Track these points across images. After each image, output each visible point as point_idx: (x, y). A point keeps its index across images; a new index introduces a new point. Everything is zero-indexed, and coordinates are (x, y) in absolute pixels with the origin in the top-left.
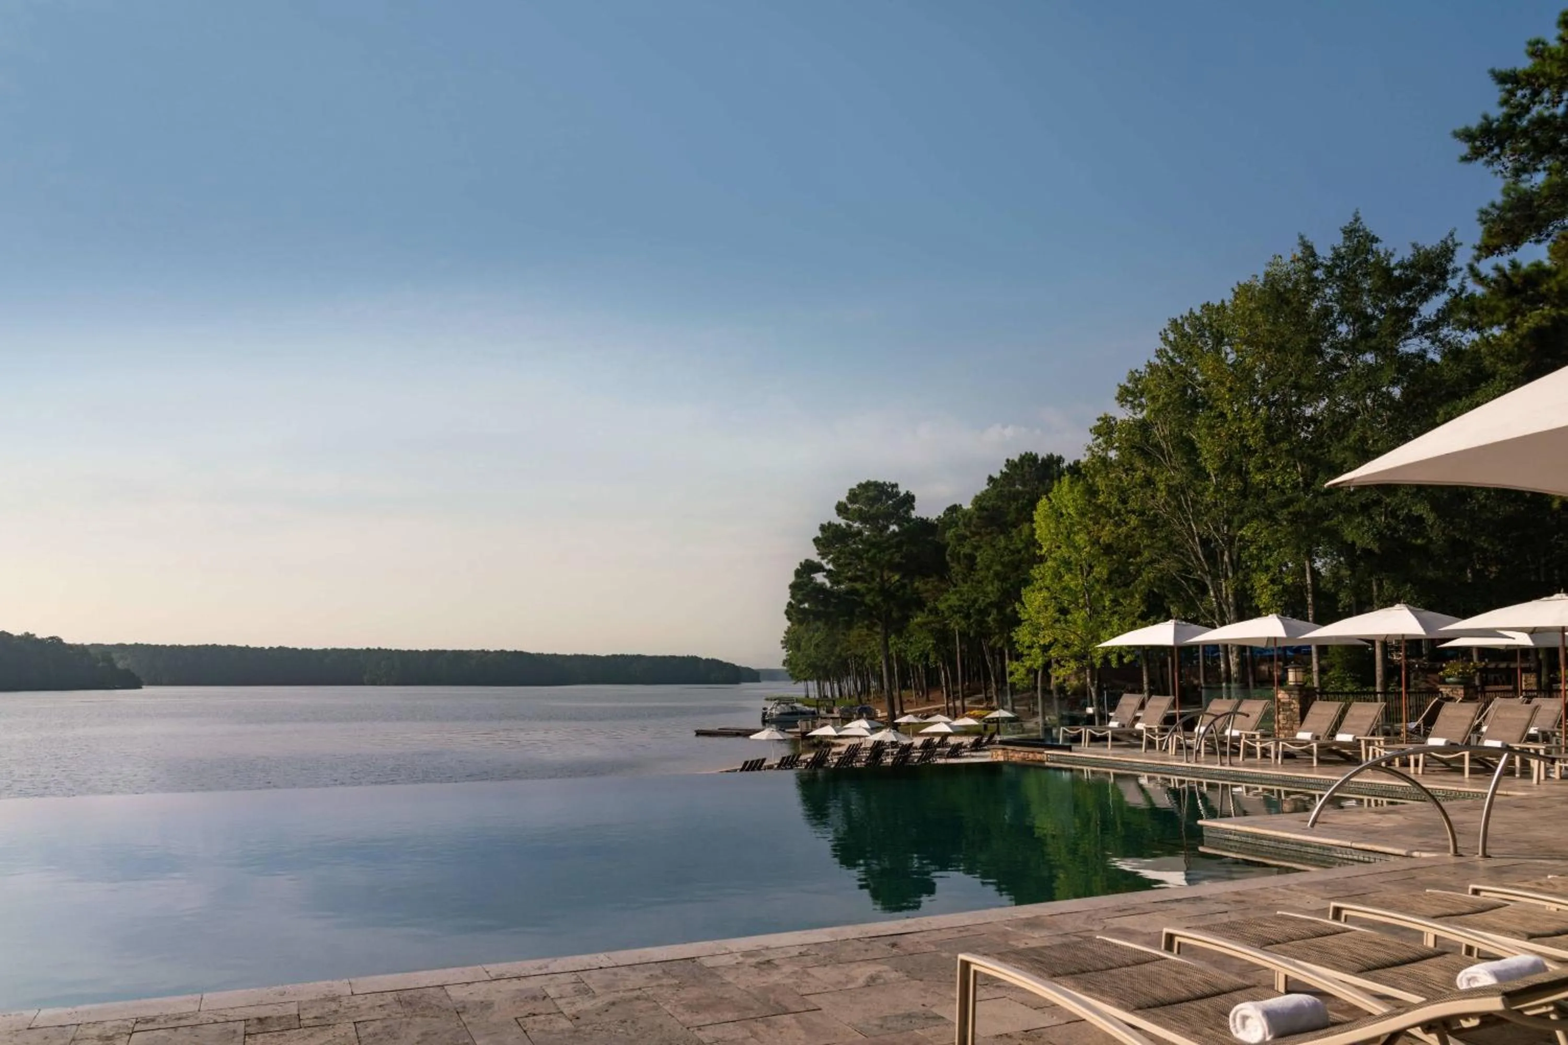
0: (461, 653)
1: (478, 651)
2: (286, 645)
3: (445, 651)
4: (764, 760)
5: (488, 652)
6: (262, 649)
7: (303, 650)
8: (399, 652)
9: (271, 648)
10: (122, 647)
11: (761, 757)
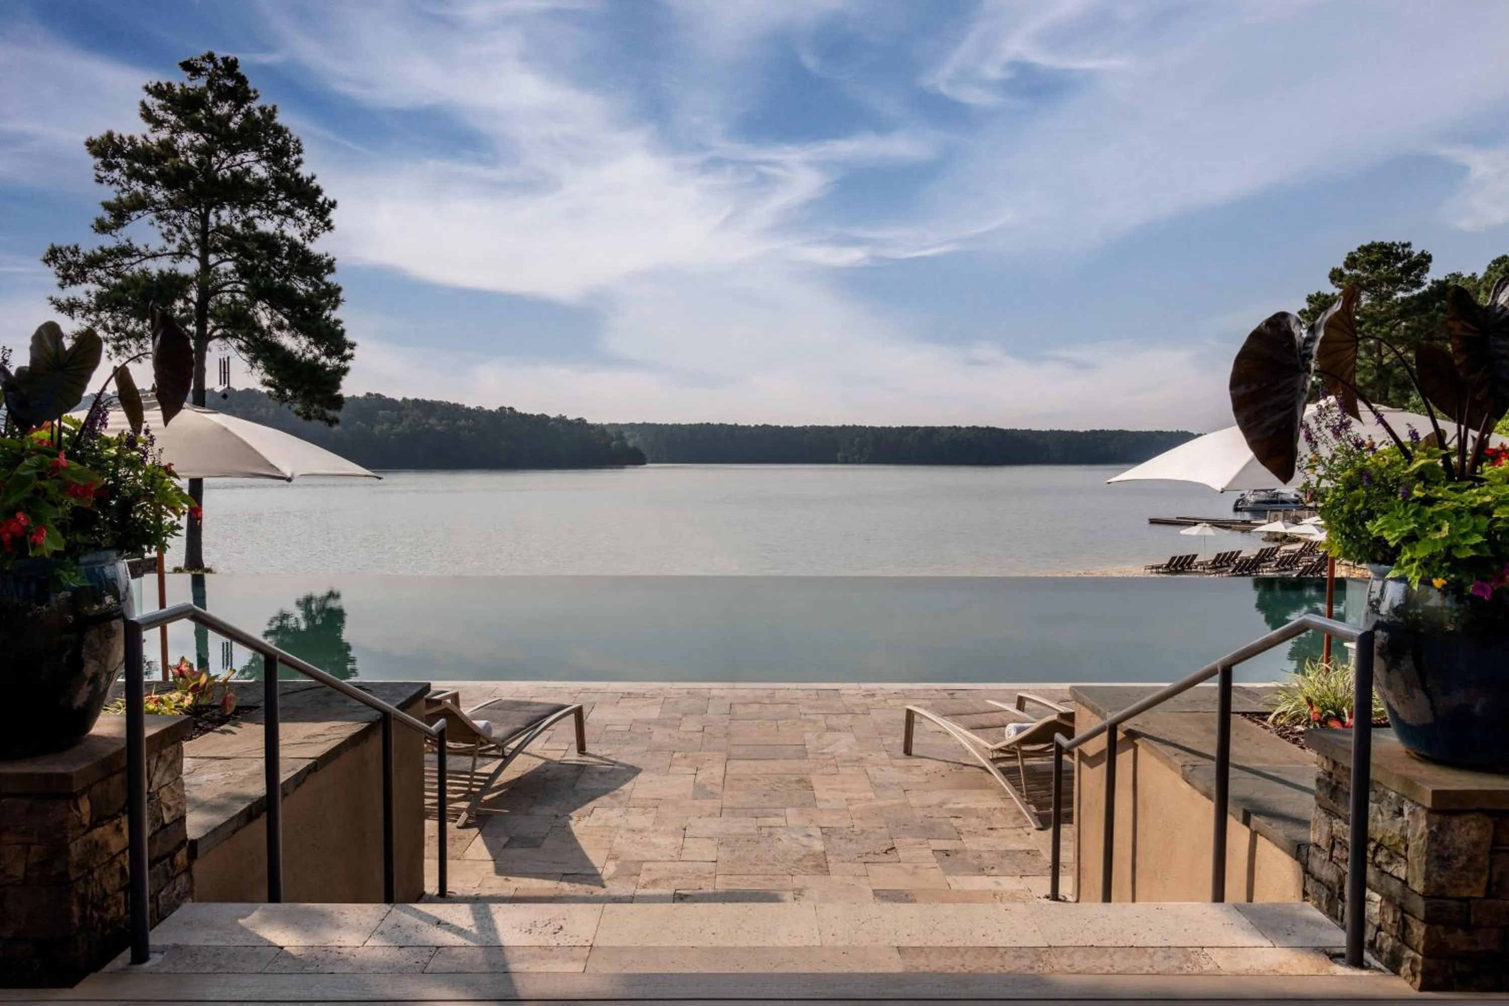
0: (933, 429)
1: (949, 428)
2: (769, 423)
3: (917, 428)
4: (1195, 556)
5: (960, 428)
6: (749, 427)
7: (785, 427)
8: (872, 429)
9: (756, 426)
10: (632, 426)
11: (1191, 553)
